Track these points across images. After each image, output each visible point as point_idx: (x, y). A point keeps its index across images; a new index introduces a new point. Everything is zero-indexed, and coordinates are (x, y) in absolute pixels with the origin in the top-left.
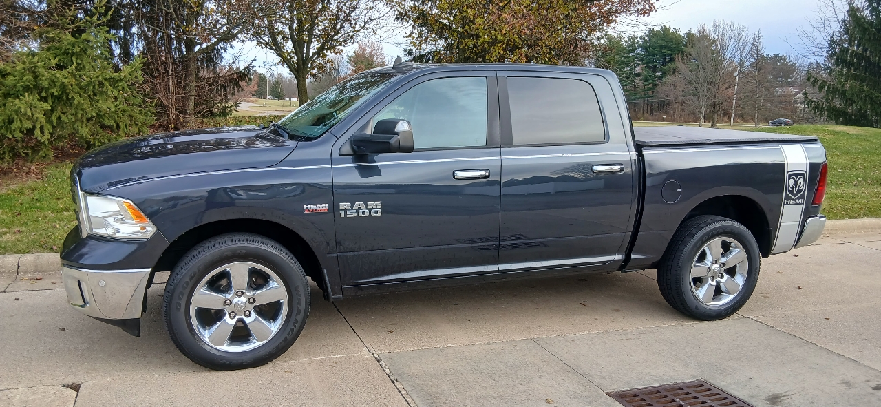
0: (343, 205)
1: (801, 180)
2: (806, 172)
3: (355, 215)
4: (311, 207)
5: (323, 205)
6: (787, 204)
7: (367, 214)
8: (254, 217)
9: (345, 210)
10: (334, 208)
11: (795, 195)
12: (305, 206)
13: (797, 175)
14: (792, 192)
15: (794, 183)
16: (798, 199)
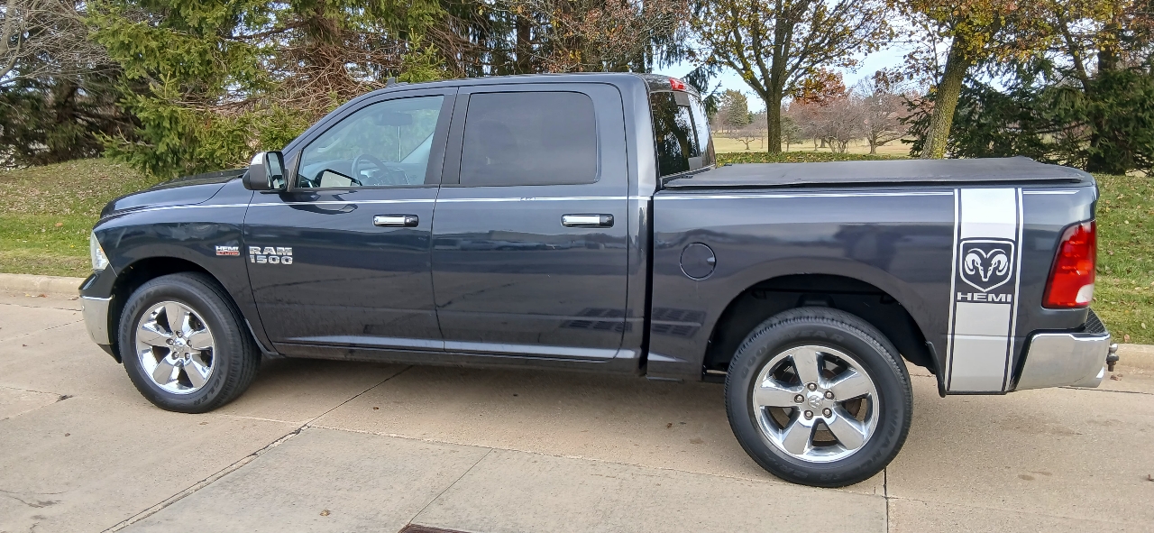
0: (254, 250)
1: (1002, 258)
2: (1016, 243)
3: (265, 261)
4: (223, 248)
5: (234, 248)
6: (964, 300)
7: (277, 262)
8: (177, 256)
9: (256, 255)
10: (244, 251)
11: (985, 285)
12: (217, 248)
13: (987, 248)
14: (976, 278)
15: (978, 260)
16: (997, 292)
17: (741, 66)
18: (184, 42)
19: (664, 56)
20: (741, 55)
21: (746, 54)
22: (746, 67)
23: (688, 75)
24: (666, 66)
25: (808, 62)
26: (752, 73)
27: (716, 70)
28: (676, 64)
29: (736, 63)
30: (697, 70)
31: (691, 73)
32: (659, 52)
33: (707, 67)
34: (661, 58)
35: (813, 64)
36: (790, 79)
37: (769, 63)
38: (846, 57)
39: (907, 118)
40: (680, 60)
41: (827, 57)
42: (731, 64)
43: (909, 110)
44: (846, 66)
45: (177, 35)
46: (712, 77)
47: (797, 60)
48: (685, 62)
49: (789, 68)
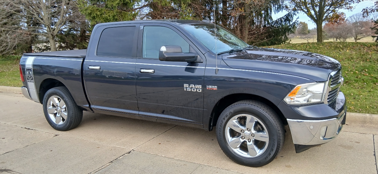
17: (306, 11)
18: (109, 12)
19: (276, 9)
20: (306, 7)
21: (308, 6)
22: (308, 11)
23: (285, 15)
24: (277, 13)
25: (333, 8)
26: (311, 13)
27: (296, 13)
28: (280, 12)
29: (304, 9)
30: (289, 13)
31: (287, 14)
32: (274, 8)
33: (293, 12)
34: (275, 10)
35: (335, 8)
36: (326, 15)
37: (317, 9)
38: (348, 5)
39: (374, 28)
40: (282, 10)
41: (340, 6)
42: (302, 10)
43: (375, 24)
44: (348, 9)
45: (107, 10)
46: (294, 16)
47: (329, 7)
48: (284, 11)
49: (325, 10)
